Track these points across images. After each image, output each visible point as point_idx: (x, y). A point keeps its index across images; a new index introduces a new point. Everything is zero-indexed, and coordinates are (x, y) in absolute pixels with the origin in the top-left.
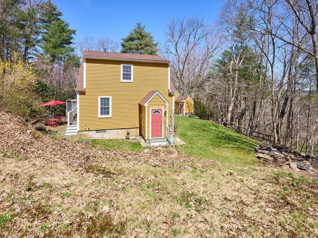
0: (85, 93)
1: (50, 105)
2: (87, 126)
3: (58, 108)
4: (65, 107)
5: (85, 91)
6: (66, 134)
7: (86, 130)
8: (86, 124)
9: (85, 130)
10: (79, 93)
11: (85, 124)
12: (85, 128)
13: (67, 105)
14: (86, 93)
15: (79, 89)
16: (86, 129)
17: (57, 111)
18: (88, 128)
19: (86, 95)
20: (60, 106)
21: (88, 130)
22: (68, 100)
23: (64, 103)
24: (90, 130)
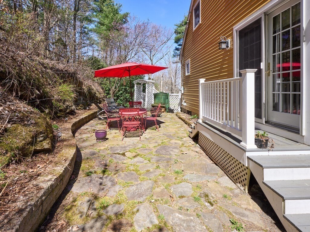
13: (135, 90)
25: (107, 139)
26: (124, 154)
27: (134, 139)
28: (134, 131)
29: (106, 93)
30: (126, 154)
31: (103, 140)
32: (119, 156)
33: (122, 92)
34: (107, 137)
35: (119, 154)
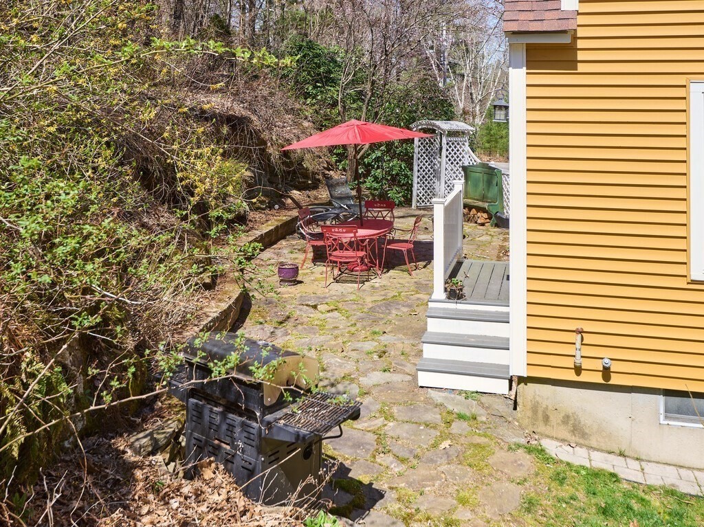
0: (571, 48)
1: (344, 147)
2: (588, 339)
3: (378, 159)
4: (409, 160)
5: (575, 38)
6: (424, 379)
7: (584, 378)
8: (587, 327)
9: (571, 376)
10: (522, 56)
11: (574, 325)
12: (569, 363)
13: (416, 150)
14: (581, 56)
15: (522, 16)
16: (578, 370)
17: (376, 179)
18: (599, 365)
19: (581, 68)
20: (388, 151)
21: (598, 378)
22: (424, 123)
23: (406, 134)
24: (615, 380)
25: (301, 282)
26: (315, 307)
27: (348, 287)
28: (361, 271)
29: (335, 154)
30: (319, 306)
31: (290, 284)
32: (307, 308)
33: (379, 154)
34: (299, 278)
35: (307, 305)
